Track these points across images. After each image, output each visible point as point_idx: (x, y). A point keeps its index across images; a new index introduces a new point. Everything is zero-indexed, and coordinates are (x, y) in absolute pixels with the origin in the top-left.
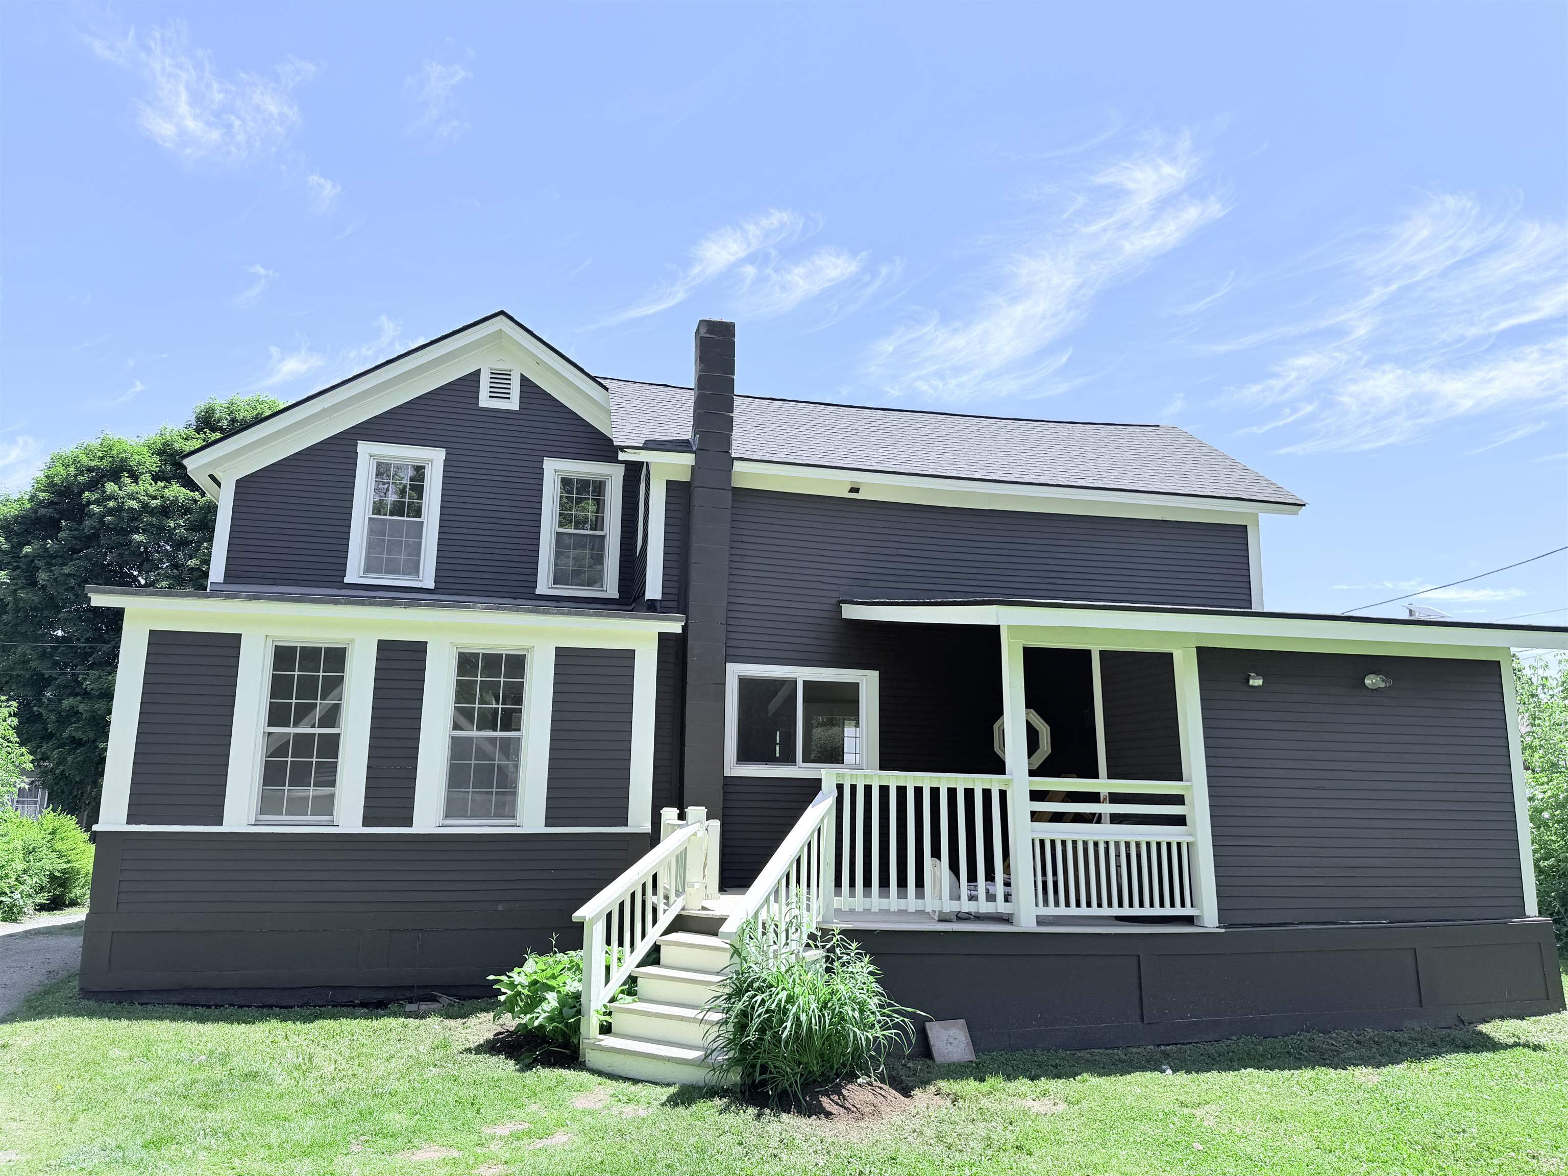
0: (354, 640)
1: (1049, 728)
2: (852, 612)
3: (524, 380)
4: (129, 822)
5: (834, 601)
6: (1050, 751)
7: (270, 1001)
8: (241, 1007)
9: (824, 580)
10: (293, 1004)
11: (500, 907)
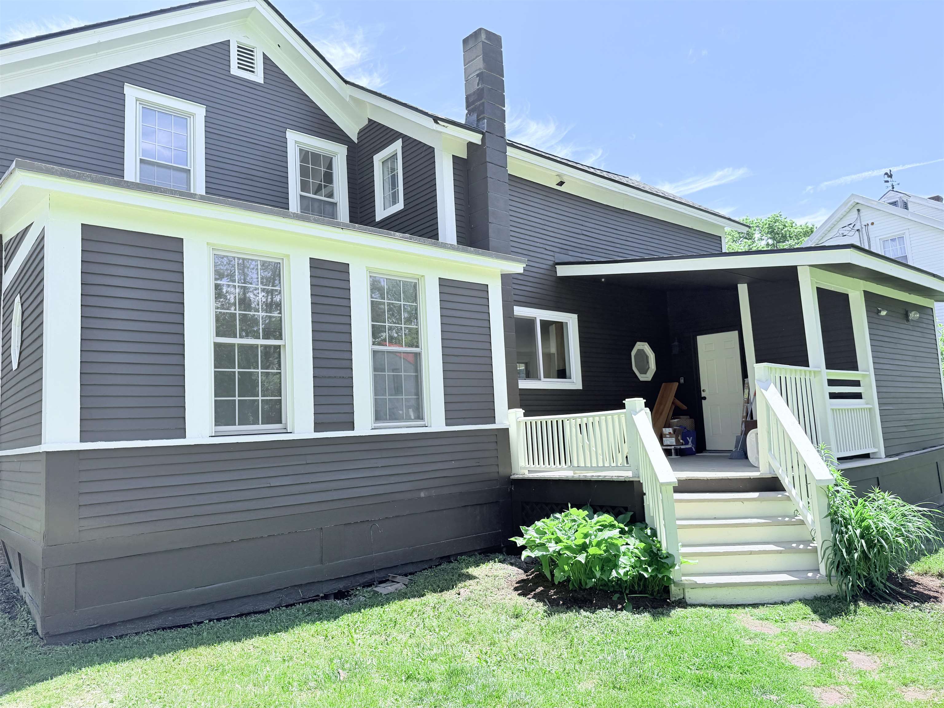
0: (288, 256)
1: (654, 354)
2: (563, 271)
3: (266, 58)
4: (82, 440)
5: (551, 263)
6: (655, 369)
7: (250, 608)
8: (219, 620)
9: (547, 247)
10: (268, 607)
11: (422, 495)
